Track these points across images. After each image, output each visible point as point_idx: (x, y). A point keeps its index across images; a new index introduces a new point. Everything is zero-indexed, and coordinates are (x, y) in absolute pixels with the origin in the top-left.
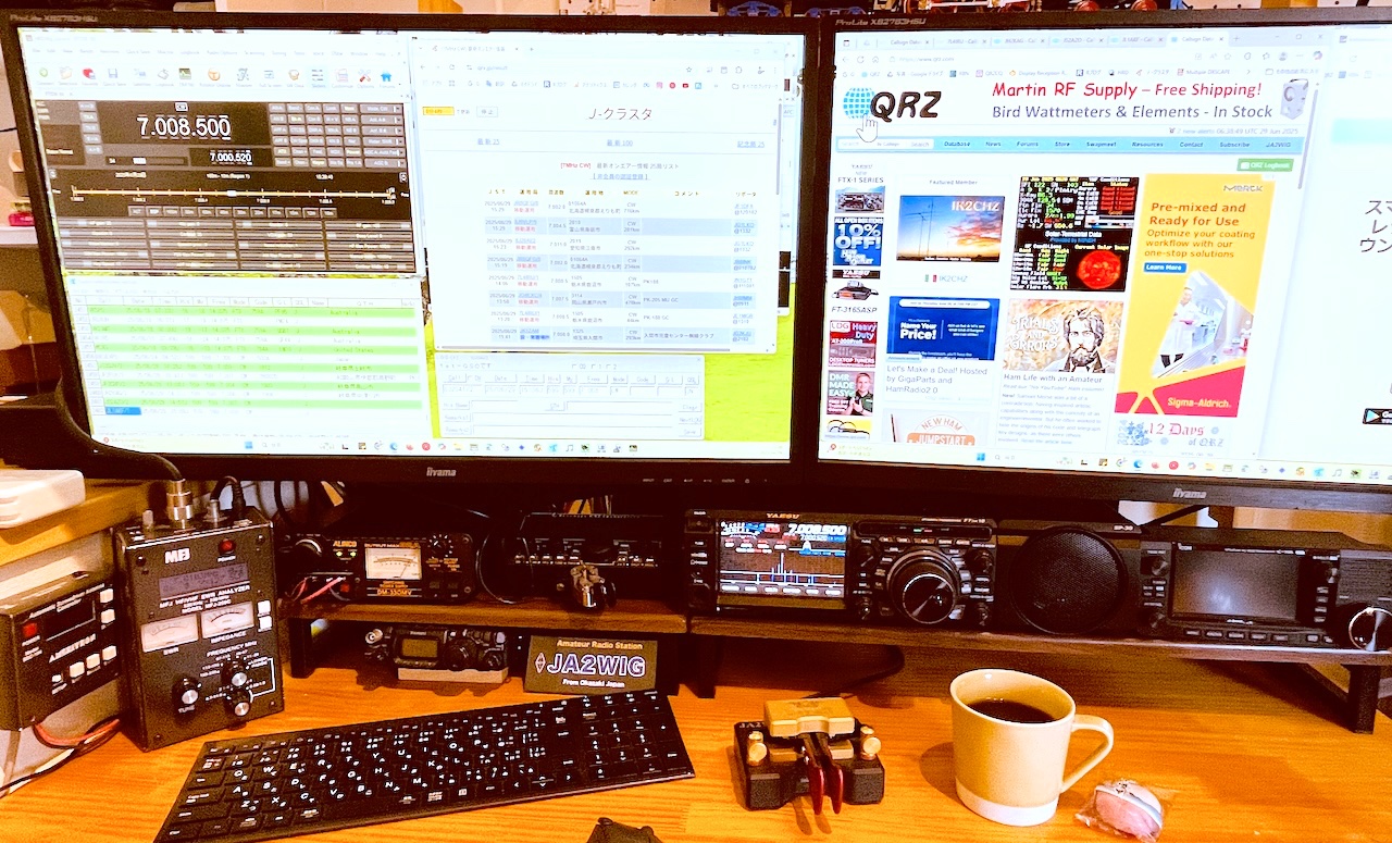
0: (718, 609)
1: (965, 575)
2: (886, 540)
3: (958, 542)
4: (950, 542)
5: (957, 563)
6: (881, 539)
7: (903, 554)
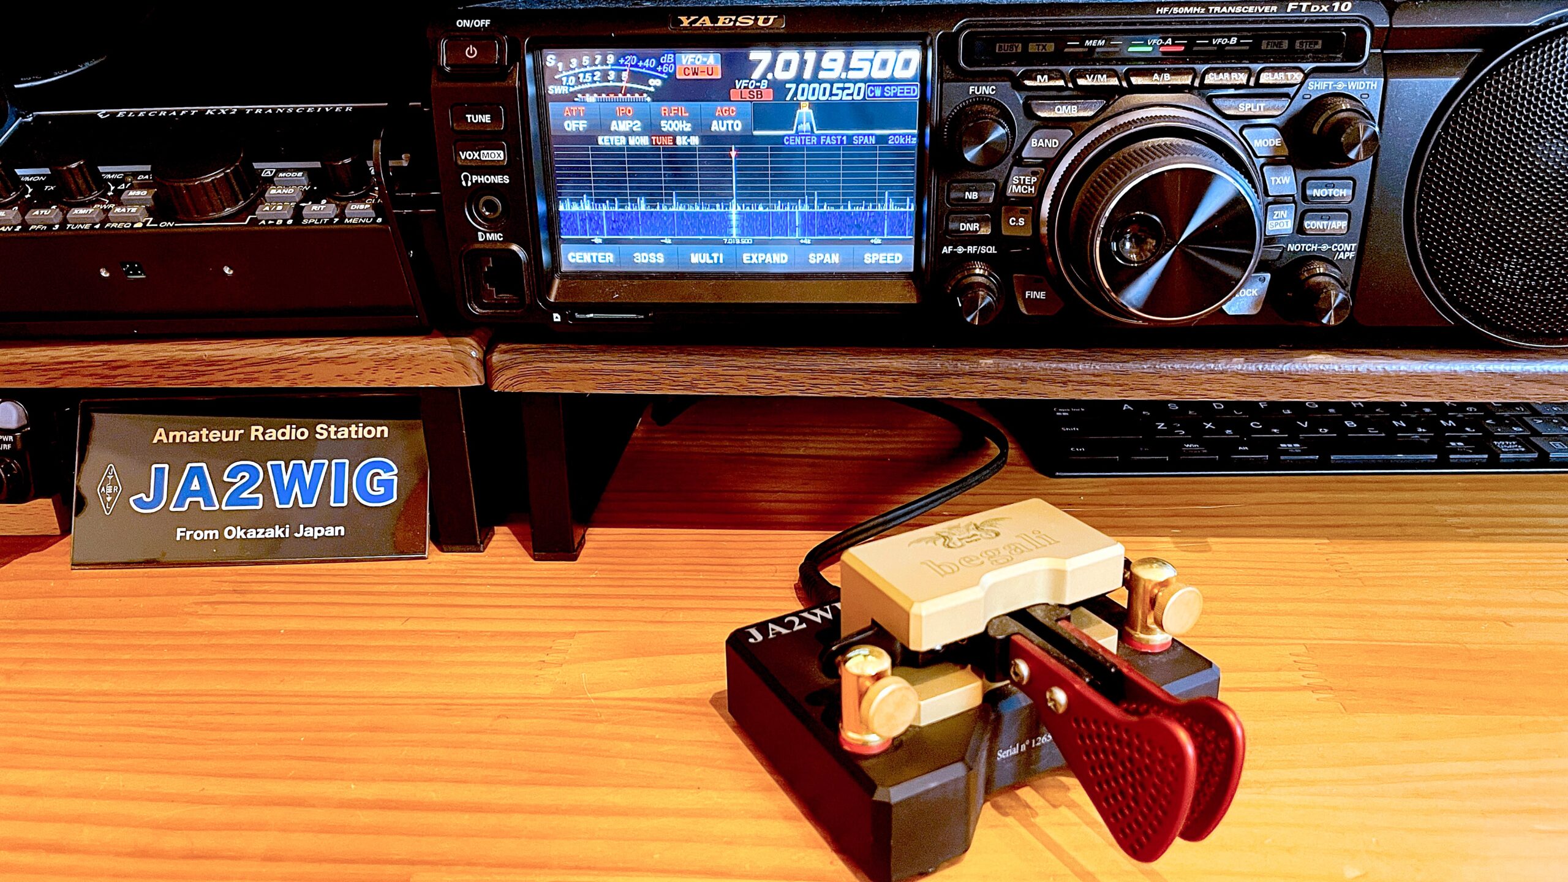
0: (557, 317)
1: (1283, 181)
2: (1042, 81)
3: (1265, 78)
4: (1242, 78)
5: (1257, 144)
6: (1028, 79)
7: (1094, 122)
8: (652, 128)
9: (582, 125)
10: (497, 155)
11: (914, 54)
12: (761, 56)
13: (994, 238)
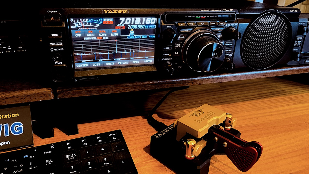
0: (76, 80)
2: (182, 24)
3: (220, 24)
4: (216, 24)
6: (178, 24)
7: (192, 32)
8: (97, 36)
9: (80, 35)
10: (60, 44)
11: (155, 19)
12: (122, 19)
13: (172, 57)
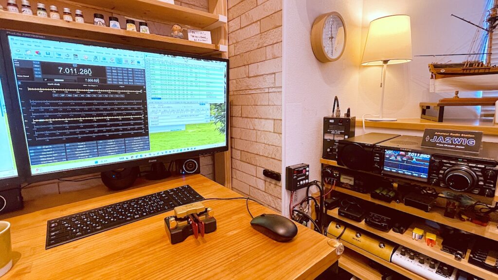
2: (445, 161)
6: (443, 161)
7: (451, 167)
8: (396, 158)
9: (388, 157)
10: (378, 158)
11: (429, 156)
12: (410, 153)
13: (438, 177)
